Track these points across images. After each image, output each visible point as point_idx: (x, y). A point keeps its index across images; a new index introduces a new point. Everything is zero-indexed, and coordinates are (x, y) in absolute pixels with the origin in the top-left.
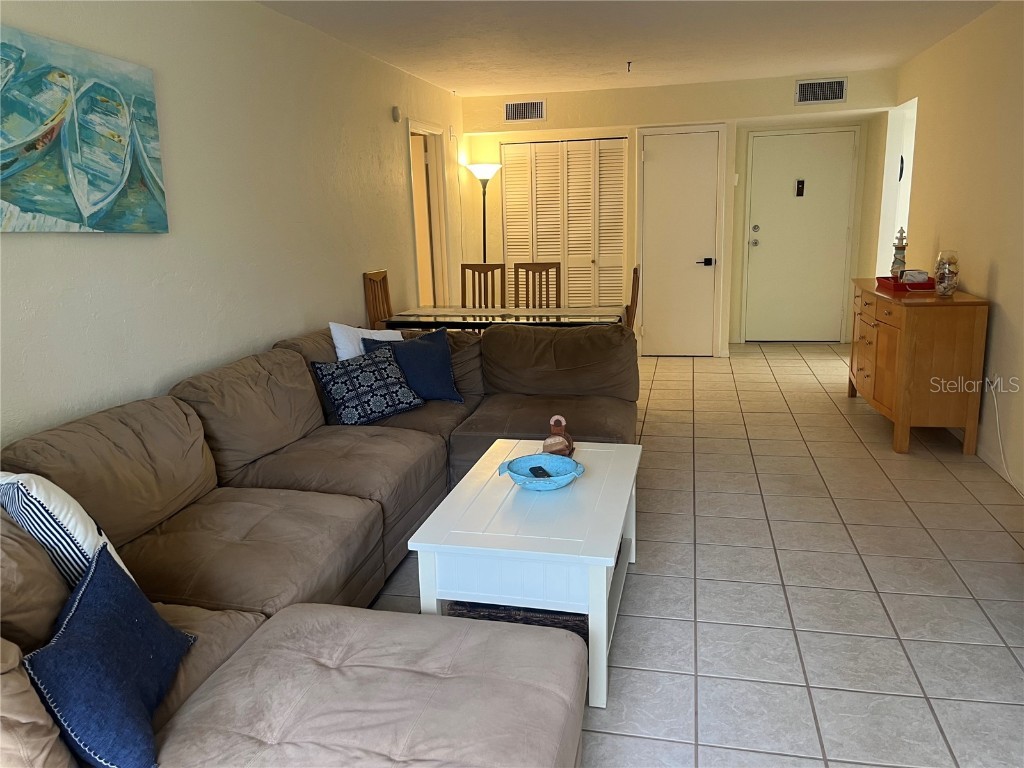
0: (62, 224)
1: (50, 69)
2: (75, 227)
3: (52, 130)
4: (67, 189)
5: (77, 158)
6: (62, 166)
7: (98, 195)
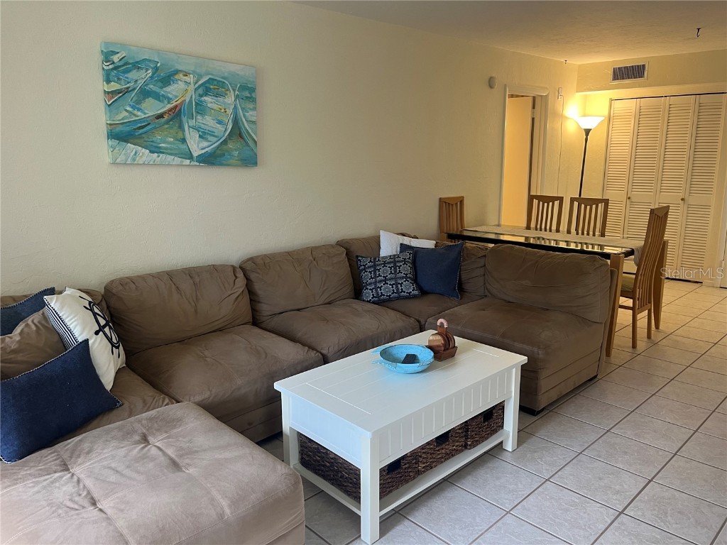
0: (177, 160)
1: (177, 72)
2: (187, 162)
3: (176, 106)
4: (184, 140)
5: (192, 123)
6: (181, 127)
7: (205, 144)
